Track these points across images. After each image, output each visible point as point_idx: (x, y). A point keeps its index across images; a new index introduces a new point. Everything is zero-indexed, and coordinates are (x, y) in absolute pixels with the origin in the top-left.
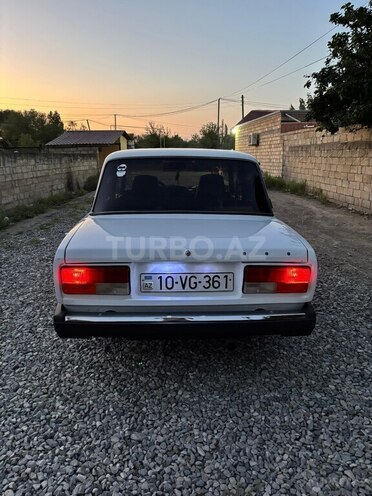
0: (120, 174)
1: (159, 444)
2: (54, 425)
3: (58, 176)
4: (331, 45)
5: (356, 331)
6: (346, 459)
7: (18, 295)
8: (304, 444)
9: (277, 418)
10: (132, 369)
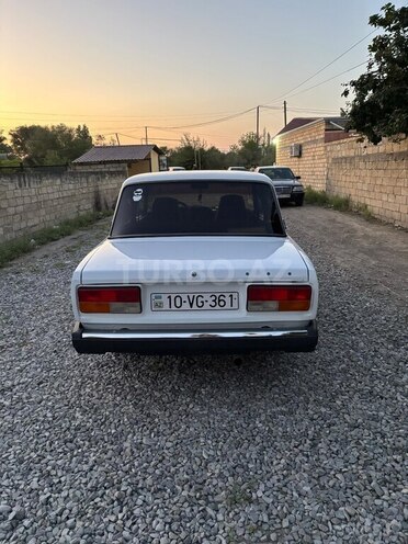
0: (137, 198)
1: (168, 449)
2: (73, 432)
3: (85, 196)
4: (372, 49)
5: (376, 351)
6: (340, 464)
7: (43, 318)
8: (301, 451)
9: (280, 429)
10: (148, 385)
